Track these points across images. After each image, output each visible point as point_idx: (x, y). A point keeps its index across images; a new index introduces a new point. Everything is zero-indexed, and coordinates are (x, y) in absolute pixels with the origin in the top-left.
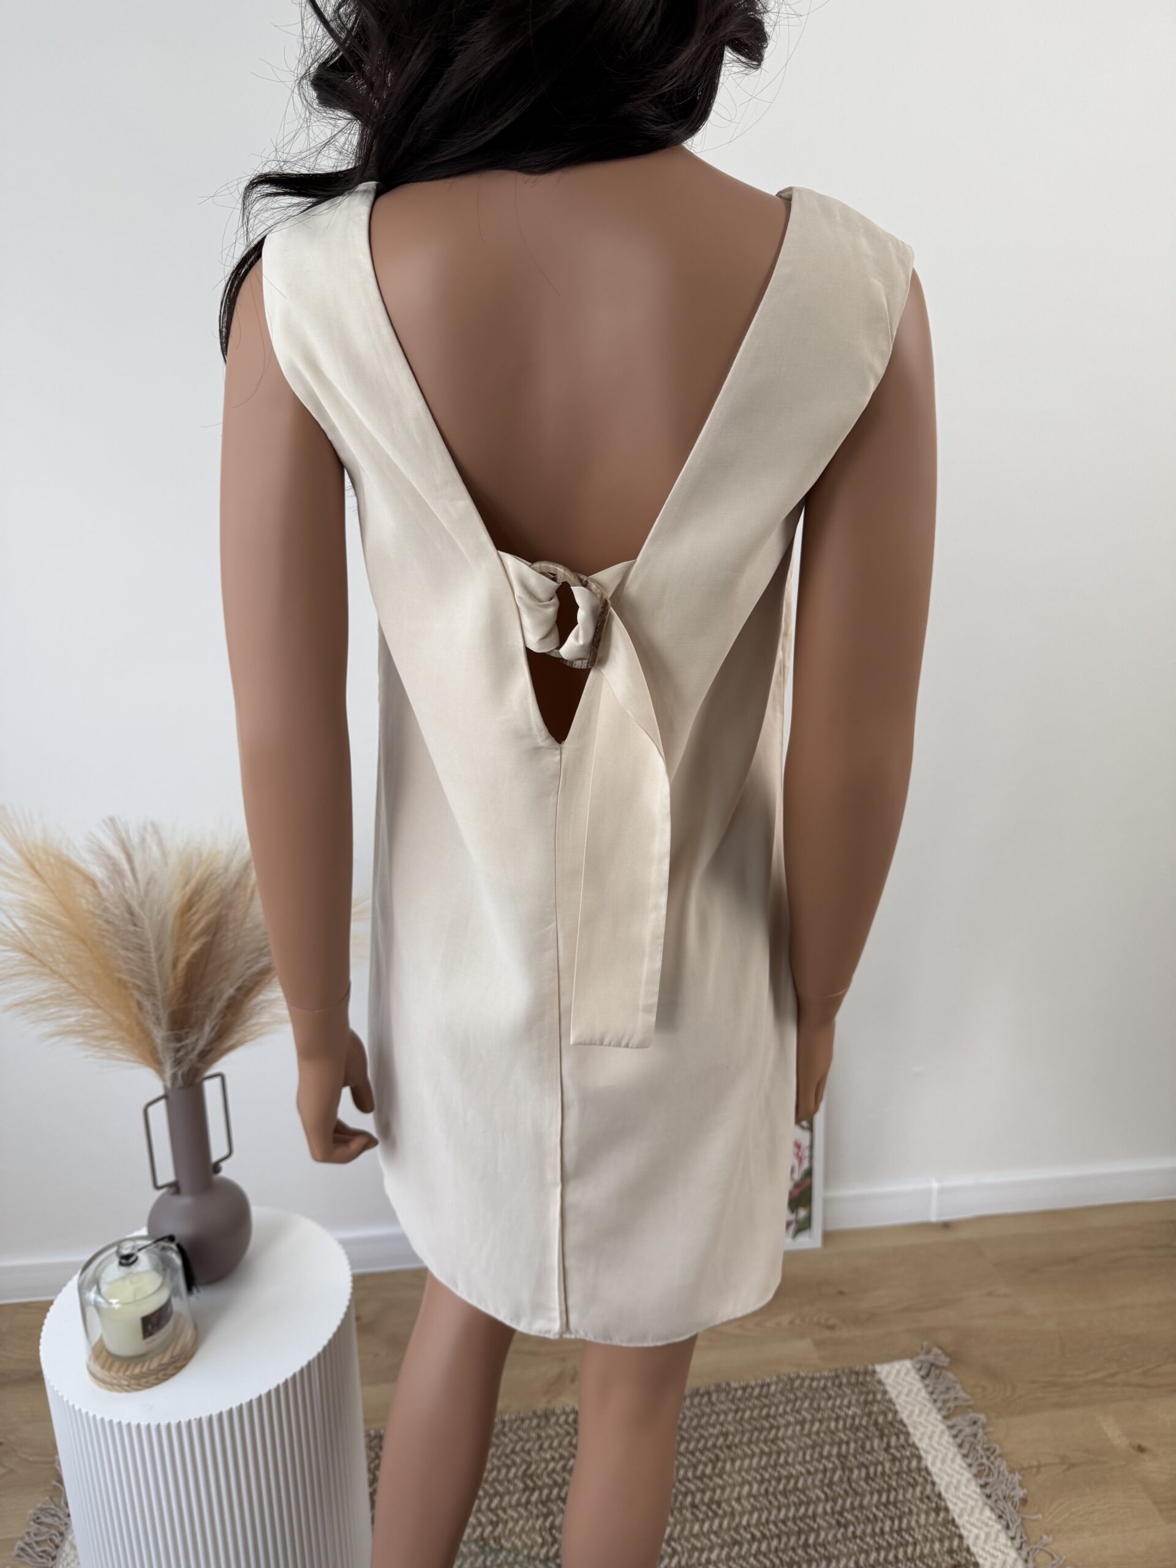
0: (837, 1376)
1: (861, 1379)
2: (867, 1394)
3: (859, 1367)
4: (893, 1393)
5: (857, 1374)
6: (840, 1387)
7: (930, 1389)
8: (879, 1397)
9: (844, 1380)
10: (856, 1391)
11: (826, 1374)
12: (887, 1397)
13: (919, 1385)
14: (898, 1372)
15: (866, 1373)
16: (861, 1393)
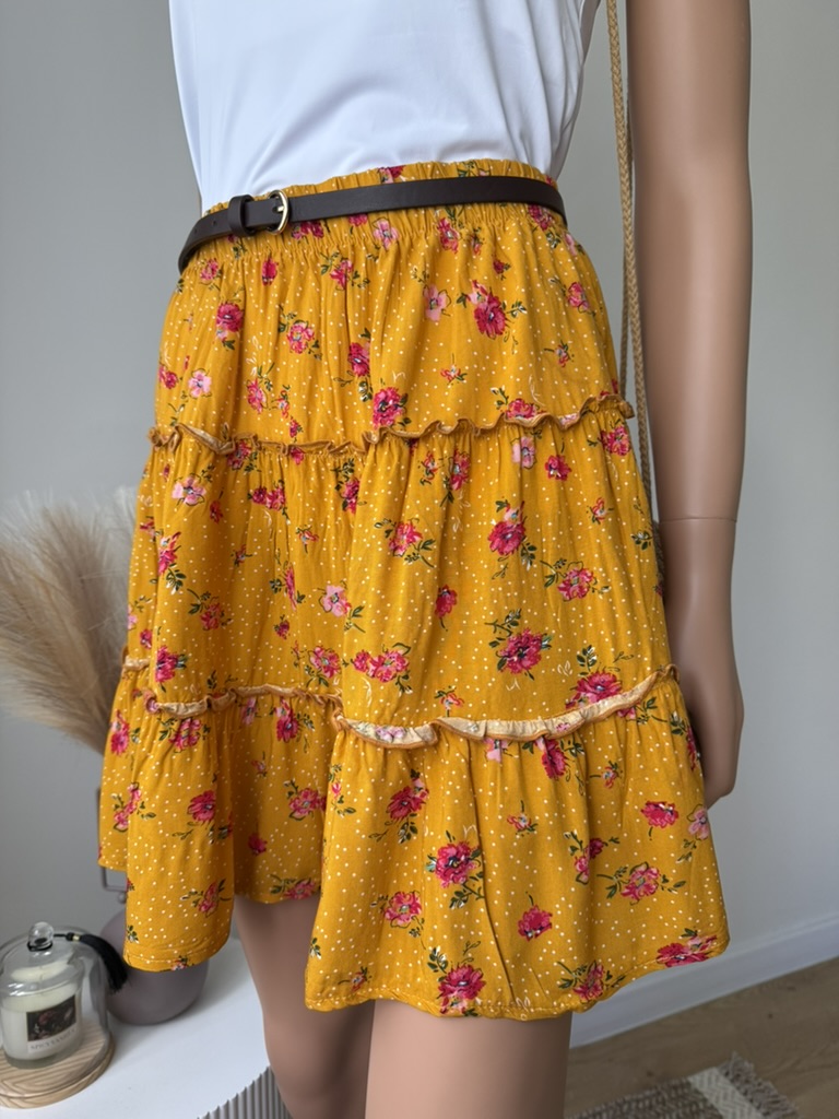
0: (659, 1093)
1: (680, 1092)
2: (691, 1105)
3: (674, 1082)
4: (712, 1101)
5: (675, 1088)
6: (664, 1103)
7: (743, 1090)
8: (701, 1106)
9: (666, 1096)
10: (680, 1104)
11: (648, 1093)
12: (708, 1105)
13: (731, 1088)
14: (709, 1079)
15: (682, 1086)
16: (684, 1106)
